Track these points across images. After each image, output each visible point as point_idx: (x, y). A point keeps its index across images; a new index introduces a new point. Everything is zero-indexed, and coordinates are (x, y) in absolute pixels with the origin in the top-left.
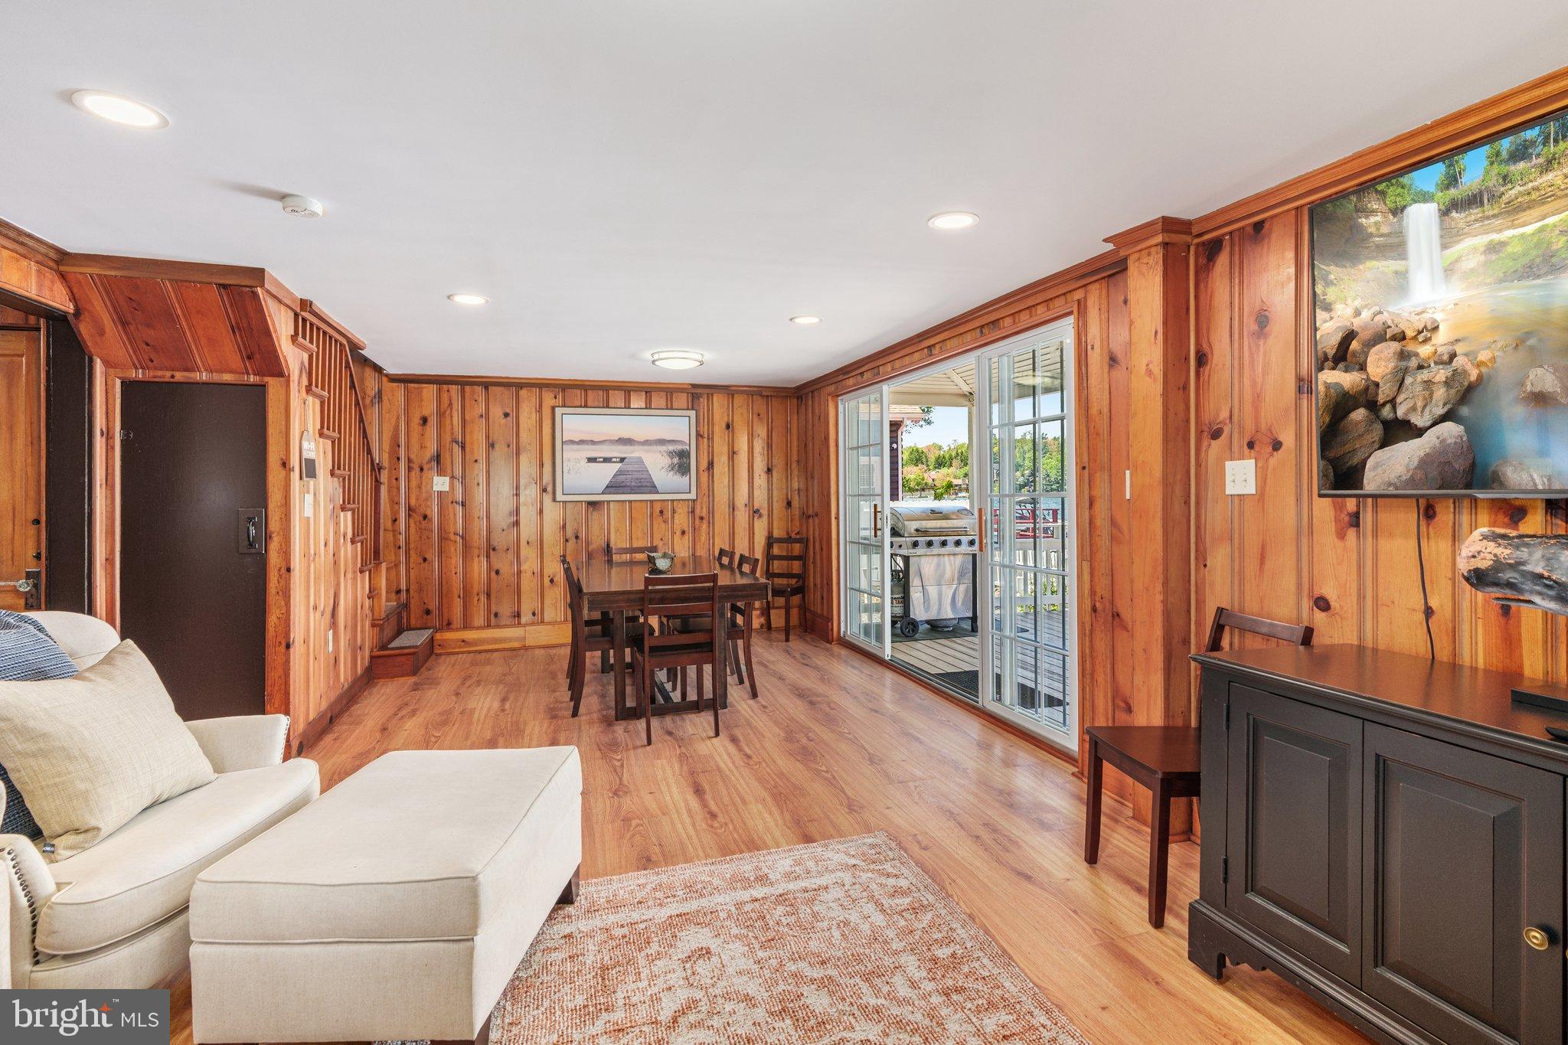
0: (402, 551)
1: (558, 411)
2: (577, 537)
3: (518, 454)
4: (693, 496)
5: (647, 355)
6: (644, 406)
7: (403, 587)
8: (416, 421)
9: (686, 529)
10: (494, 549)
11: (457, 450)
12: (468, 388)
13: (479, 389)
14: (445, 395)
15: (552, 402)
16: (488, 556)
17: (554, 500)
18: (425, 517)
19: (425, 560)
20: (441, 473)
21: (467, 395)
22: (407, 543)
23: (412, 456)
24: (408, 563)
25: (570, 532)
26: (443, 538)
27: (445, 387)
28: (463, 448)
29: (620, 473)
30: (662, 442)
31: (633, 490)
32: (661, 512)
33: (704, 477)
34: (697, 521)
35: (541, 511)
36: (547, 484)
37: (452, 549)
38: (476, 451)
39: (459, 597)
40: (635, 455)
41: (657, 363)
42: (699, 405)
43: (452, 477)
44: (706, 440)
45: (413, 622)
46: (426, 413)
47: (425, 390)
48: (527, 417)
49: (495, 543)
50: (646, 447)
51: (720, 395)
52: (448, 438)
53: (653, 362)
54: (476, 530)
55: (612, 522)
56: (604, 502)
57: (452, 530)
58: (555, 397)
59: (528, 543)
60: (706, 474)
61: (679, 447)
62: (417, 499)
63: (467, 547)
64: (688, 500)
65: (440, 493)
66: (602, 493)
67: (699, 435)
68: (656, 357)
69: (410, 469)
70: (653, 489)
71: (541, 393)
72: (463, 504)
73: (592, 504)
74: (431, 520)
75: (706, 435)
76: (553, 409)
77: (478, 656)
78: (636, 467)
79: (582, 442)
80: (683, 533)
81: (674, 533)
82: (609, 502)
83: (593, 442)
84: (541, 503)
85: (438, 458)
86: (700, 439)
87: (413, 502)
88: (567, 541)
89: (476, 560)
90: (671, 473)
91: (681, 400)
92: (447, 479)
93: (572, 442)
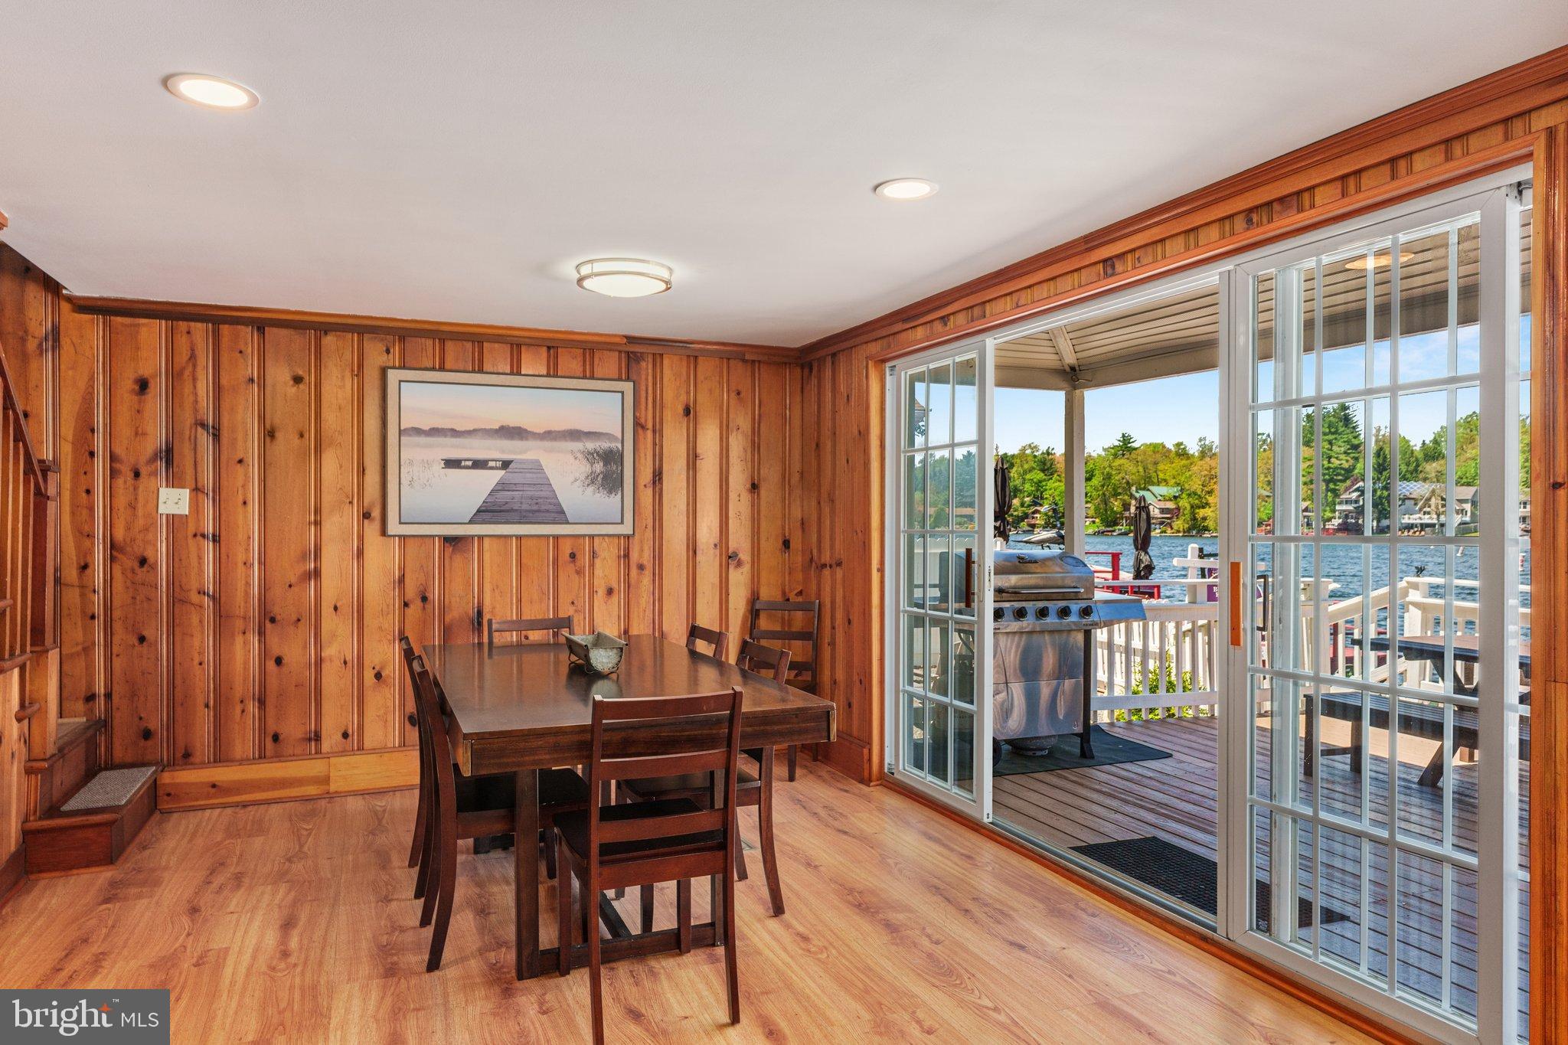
0: (98, 627)
1: (393, 376)
2: (424, 599)
3: (319, 450)
4: (626, 529)
5: (568, 269)
6: (545, 373)
7: (100, 688)
8: (127, 384)
9: (615, 586)
10: (273, 620)
11: (205, 440)
12: (225, 329)
13: (246, 331)
14: (182, 342)
15: (383, 359)
16: (262, 633)
17: (384, 532)
18: (143, 561)
19: (142, 639)
20: (174, 481)
21: (225, 341)
22: (108, 608)
23: (119, 451)
24: (108, 645)
25: (411, 592)
26: (178, 599)
27: (183, 325)
28: (217, 437)
29: (501, 487)
30: (574, 435)
31: (524, 518)
32: (573, 556)
33: (647, 496)
34: (634, 572)
35: (360, 553)
36: (372, 505)
37: (195, 620)
38: (240, 443)
39: (207, 706)
40: (529, 456)
41: (586, 283)
42: (639, 374)
43: (197, 490)
44: (649, 434)
45: (119, 754)
46: (145, 371)
47: (144, 331)
48: (337, 387)
49: (276, 610)
50: (547, 444)
51: (676, 358)
52: (187, 418)
53: (580, 281)
54: (240, 585)
55: (487, 574)
56: (473, 537)
57: (194, 585)
58: (388, 351)
59: (336, 608)
60: (650, 491)
61: (605, 445)
62: (128, 529)
63: (222, 617)
64: (619, 536)
65: (173, 520)
66: (471, 522)
67: (638, 425)
69: (114, 473)
70: (558, 515)
71: (361, 343)
72: (216, 539)
73: (453, 542)
74: (154, 567)
75: (650, 425)
76: (383, 371)
77: (241, 812)
78: (529, 478)
79: (435, 432)
80: (610, 592)
81: (593, 592)
82: (481, 538)
83: (454, 433)
84: (361, 538)
85: (168, 455)
86: (640, 431)
87: (120, 534)
88: (406, 605)
89: (239, 640)
90: (591, 489)
91: (609, 363)
92: (185, 493)
93: (417, 431)
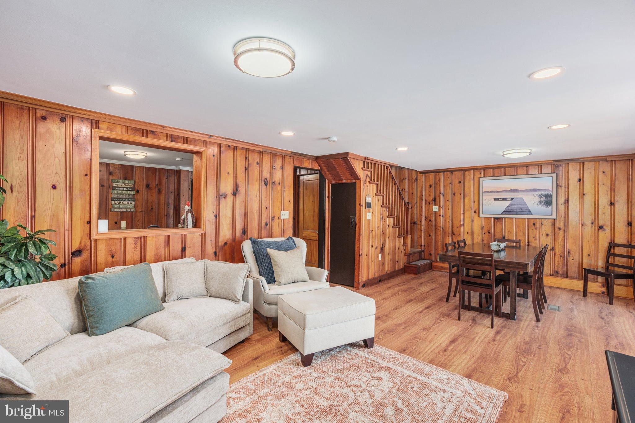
0: (423, 232)
1: (481, 179)
2: (489, 233)
3: (464, 197)
4: (554, 217)
7: (423, 244)
8: (428, 186)
9: (549, 233)
10: (454, 234)
11: (442, 196)
12: (445, 173)
13: (450, 173)
14: (438, 177)
15: (479, 176)
16: (452, 237)
17: (479, 216)
18: (430, 221)
19: (430, 236)
20: (436, 205)
21: (445, 176)
22: (424, 229)
23: (427, 199)
24: (424, 236)
25: (486, 231)
26: (436, 229)
27: (437, 174)
28: (443, 195)
29: (511, 205)
30: (534, 190)
31: (517, 213)
32: (534, 224)
33: (562, 208)
34: (557, 230)
35: (473, 221)
36: (476, 210)
37: (439, 233)
38: (448, 197)
40: (519, 197)
41: (505, 156)
43: (440, 206)
44: (563, 189)
45: (426, 257)
46: (431, 184)
47: (431, 176)
48: (469, 184)
49: (455, 232)
50: (525, 193)
51: (574, 164)
52: (438, 192)
53: (503, 156)
54: (448, 226)
55: (507, 227)
56: (503, 218)
57: (439, 226)
58: (480, 174)
59: (467, 233)
60: (563, 206)
61: (546, 193)
62: (428, 214)
63: (444, 232)
64: (551, 219)
65: (436, 213)
66: (501, 214)
67: (558, 185)
68: (505, 153)
69: (426, 203)
70: (529, 213)
71: (474, 173)
72: (443, 216)
73: (497, 219)
74: (432, 222)
75: (563, 185)
76: (479, 178)
77: (446, 273)
78: (519, 202)
79: (492, 192)
80: (547, 235)
81: (541, 235)
82: (505, 218)
83: (497, 192)
84: (474, 217)
85: (435, 200)
86: (559, 188)
87: (426, 215)
88: (484, 234)
89: (447, 237)
90: (540, 205)
92: (438, 207)
93: (488, 192)
